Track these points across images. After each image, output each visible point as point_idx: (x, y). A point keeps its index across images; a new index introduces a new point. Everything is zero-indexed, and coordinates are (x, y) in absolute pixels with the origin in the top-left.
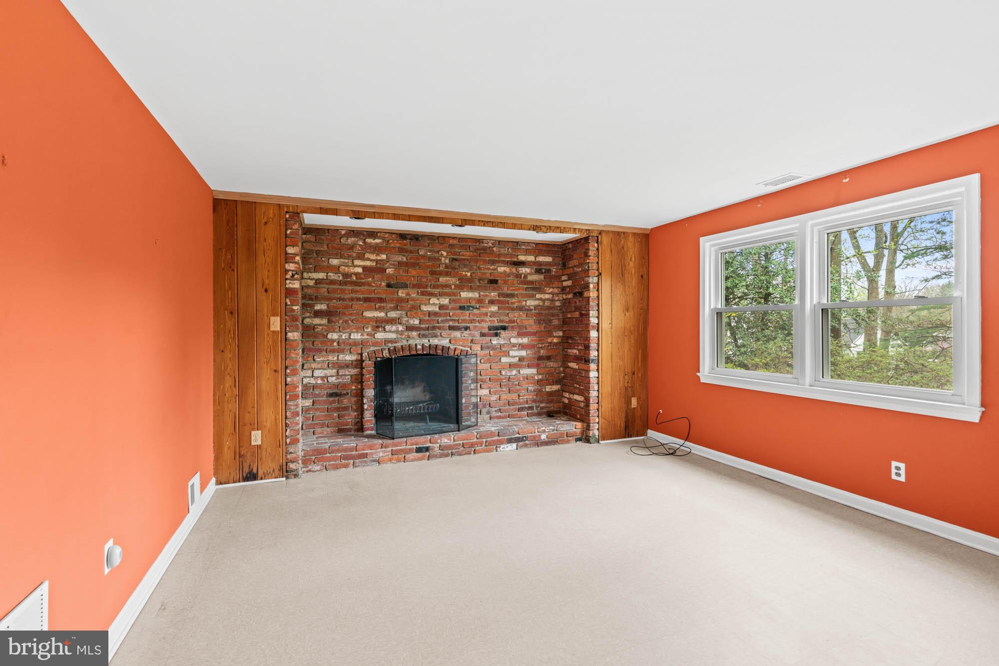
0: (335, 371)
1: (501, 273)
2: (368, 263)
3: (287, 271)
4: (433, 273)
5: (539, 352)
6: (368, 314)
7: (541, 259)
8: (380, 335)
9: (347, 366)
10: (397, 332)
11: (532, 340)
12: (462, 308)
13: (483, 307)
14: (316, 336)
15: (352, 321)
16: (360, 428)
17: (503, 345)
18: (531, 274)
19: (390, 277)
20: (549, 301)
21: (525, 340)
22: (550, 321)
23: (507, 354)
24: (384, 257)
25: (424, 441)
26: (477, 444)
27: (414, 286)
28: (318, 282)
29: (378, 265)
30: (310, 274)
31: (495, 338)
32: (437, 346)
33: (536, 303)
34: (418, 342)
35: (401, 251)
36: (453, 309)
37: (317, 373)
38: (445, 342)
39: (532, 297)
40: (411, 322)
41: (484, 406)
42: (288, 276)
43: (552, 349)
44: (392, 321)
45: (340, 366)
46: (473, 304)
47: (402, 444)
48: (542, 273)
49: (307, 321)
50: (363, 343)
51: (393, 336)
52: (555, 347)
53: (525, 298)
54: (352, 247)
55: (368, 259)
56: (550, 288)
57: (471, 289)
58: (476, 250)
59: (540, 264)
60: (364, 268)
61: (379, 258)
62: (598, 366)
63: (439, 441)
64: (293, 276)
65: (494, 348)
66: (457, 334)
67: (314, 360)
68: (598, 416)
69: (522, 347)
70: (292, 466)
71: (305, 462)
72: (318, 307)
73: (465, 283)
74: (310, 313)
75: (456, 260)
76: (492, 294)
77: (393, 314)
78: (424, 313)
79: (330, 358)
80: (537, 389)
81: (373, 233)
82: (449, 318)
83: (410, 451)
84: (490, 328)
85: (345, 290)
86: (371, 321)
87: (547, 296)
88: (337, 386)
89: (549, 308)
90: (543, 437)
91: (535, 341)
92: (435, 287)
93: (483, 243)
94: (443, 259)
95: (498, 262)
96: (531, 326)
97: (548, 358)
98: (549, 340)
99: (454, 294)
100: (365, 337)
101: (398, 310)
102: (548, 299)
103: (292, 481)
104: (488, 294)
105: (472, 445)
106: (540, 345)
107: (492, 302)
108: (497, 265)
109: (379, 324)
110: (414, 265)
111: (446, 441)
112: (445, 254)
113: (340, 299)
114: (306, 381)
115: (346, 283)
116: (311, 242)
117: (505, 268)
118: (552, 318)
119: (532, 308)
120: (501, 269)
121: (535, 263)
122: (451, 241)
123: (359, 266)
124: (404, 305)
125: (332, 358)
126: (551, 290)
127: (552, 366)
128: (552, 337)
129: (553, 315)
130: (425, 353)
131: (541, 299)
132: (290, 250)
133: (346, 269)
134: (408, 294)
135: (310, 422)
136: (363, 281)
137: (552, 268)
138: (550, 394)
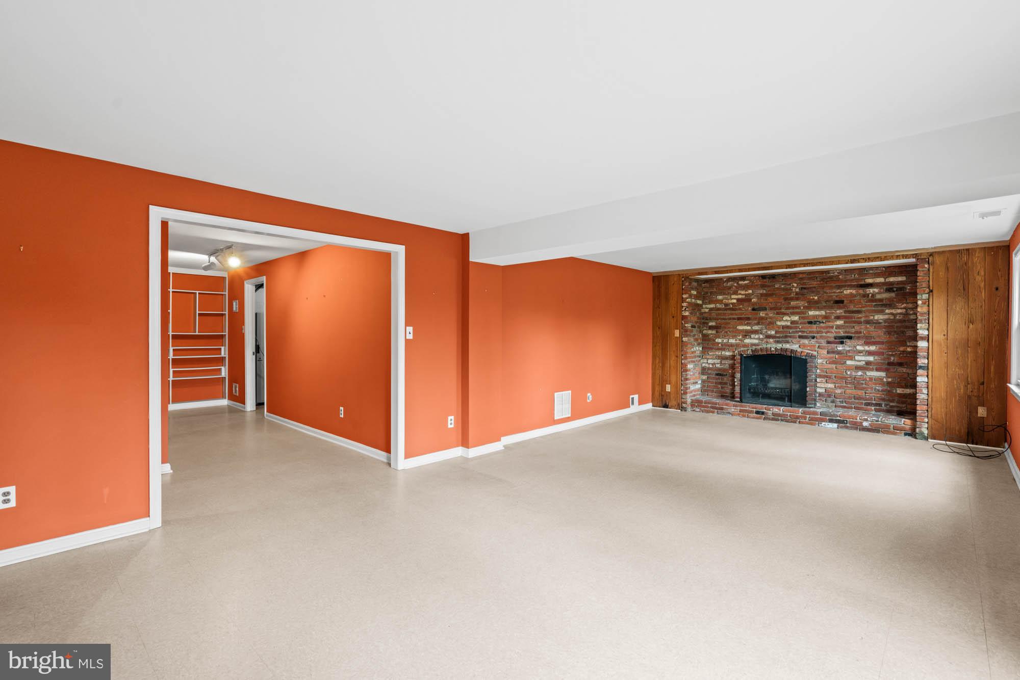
0: (720, 361)
1: (846, 295)
2: (740, 297)
3: (683, 307)
4: (786, 299)
5: (889, 359)
6: (740, 328)
7: (892, 279)
8: (747, 341)
9: (726, 358)
10: (759, 339)
11: (880, 348)
12: (810, 323)
13: (829, 322)
14: (709, 340)
15: (730, 332)
16: (733, 397)
17: (849, 351)
18: (879, 293)
19: (755, 304)
20: (901, 316)
21: (873, 348)
22: (903, 332)
23: (852, 358)
24: (750, 291)
25: (763, 408)
26: (801, 417)
27: (771, 309)
28: (711, 309)
29: (747, 297)
30: (706, 306)
31: (841, 345)
32: (786, 349)
33: (886, 317)
34: (773, 346)
35: (763, 286)
36: (801, 323)
37: (710, 361)
38: (795, 347)
39: (882, 312)
40: (769, 332)
41: (829, 396)
42: (683, 310)
43: (905, 357)
44: (756, 332)
45: (723, 358)
46: (820, 319)
47: (748, 407)
48: (894, 291)
49: (705, 332)
50: (737, 345)
51: (756, 341)
52: (908, 355)
53: (873, 313)
54: (730, 288)
55: (740, 294)
56: (903, 304)
57: (819, 309)
58: (823, 280)
59: (891, 283)
60: (738, 300)
61: (747, 293)
62: (928, 373)
63: (771, 409)
64: (685, 309)
65: (839, 353)
66: (806, 341)
67: (708, 353)
68: (928, 417)
69: (870, 353)
70: (684, 405)
71: (692, 406)
72: (710, 324)
73: (813, 305)
74: (707, 327)
75: (805, 288)
76: (838, 311)
77: (756, 328)
78: (779, 327)
79: (717, 353)
80: (886, 390)
81: (743, 278)
82: (798, 330)
83: (751, 412)
84: (835, 338)
85: (725, 313)
86: (741, 332)
87: (899, 311)
88: (719, 369)
89: (900, 321)
90: (865, 424)
91: (884, 349)
92: (788, 308)
93: (829, 273)
94: (794, 289)
95: (845, 286)
96: (879, 337)
97: (900, 364)
98: (902, 349)
99: (803, 313)
100: (738, 342)
101: (759, 325)
102: (900, 314)
103: (683, 412)
104: (834, 312)
105: (797, 417)
106: (891, 353)
107: (838, 318)
108: (843, 289)
109: (747, 334)
110: (771, 295)
111: (777, 410)
112: (795, 285)
113: (723, 319)
114: (704, 365)
115: (726, 310)
116: (708, 287)
117: (851, 291)
118: (906, 330)
119: (881, 321)
120: (847, 292)
121: (884, 284)
122: (801, 276)
123: (734, 299)
124: (764, 321)
125: (718, 353)
126: (904, 305)
127: (904, 371)
128: (904, 346)
129: (907, 327)
130: (777, 353)
131: (892, 314)
132: (684, 296)
133: (727, 301)
134: (766, 314)
135: (706, 388)
136: (737, 307)
137: (906, 286)
138: (901, 396)
